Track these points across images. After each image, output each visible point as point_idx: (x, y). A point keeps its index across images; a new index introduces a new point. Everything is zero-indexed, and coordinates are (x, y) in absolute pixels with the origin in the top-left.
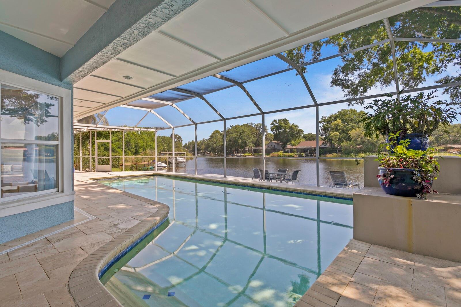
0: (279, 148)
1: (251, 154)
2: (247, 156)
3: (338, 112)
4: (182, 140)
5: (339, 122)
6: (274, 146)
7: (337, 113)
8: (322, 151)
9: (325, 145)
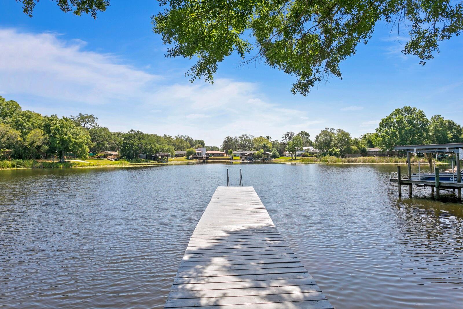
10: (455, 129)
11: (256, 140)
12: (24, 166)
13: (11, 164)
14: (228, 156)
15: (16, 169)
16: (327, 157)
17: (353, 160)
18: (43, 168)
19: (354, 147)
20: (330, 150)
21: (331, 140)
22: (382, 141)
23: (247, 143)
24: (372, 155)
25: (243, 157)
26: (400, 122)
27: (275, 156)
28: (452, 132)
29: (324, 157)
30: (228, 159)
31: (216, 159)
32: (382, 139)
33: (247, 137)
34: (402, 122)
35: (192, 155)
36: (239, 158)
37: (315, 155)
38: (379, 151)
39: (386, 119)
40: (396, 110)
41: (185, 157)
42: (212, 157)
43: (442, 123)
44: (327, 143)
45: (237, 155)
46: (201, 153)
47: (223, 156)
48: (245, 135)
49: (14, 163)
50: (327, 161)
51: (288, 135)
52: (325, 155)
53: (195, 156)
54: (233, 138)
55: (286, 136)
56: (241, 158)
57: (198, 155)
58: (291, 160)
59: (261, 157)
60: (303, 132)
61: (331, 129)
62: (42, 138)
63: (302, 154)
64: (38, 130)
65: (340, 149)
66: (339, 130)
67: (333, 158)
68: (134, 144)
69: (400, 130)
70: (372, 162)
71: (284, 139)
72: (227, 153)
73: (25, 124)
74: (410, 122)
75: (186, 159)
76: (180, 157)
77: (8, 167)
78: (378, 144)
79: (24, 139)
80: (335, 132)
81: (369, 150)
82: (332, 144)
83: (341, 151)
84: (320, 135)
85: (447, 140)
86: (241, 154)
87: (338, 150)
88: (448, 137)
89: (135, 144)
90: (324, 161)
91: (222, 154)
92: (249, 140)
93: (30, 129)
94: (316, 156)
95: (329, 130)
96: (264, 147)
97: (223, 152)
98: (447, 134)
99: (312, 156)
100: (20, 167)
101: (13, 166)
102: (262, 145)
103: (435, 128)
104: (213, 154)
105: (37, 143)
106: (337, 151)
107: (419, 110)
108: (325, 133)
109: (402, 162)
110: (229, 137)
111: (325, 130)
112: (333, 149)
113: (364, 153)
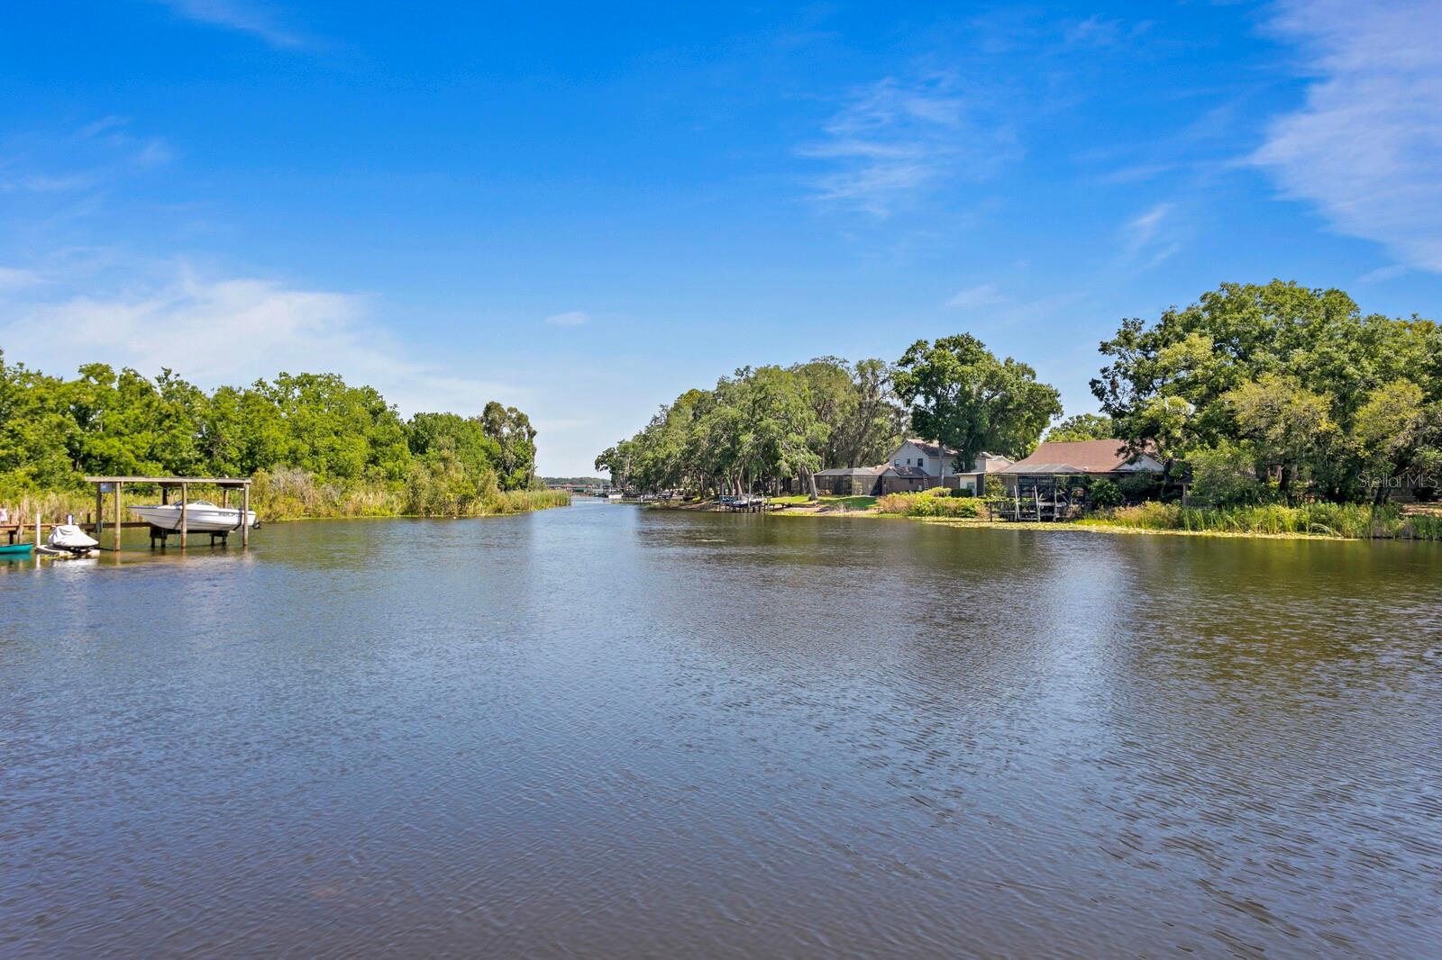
0: (937, 475)
1: (807, 499)
2: (789, 506)
3: (1203, 299)
4: (534, 433)
5: (1201, 344)
6: (920, 463)
7: (1202, 305)
8: (1111, 489)
9: (1131, 462)
12: (1339, 528)
13: (1294, 517)
15: (1307, 537)
18: (1416, 538)
49: (1306, 517)
62: (1413, 415)
64: (1401, 385)
73: (1350, 369)
77: (1284, 529)
79: (1347, 427)
93: (1371, 386)
100: (1323, 532)
101: (1301, 528)
105: (1392, 438)
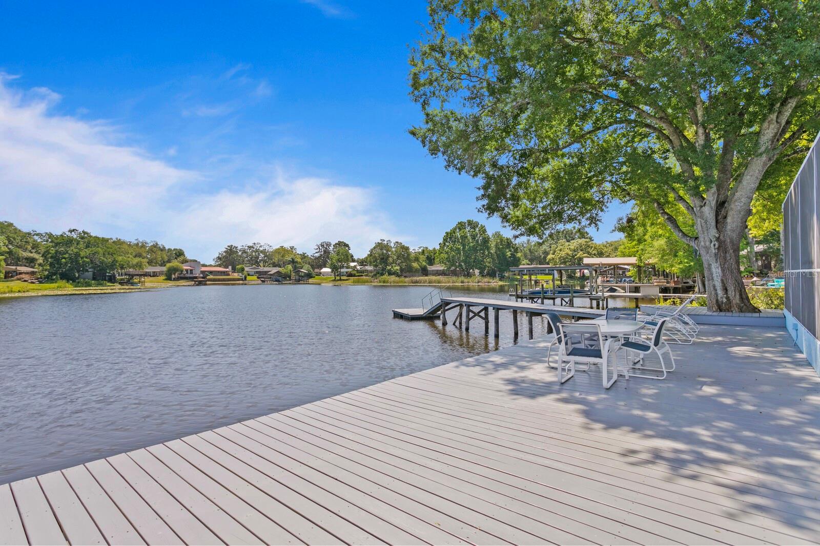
10: (513, 248)
11: (277, 251)
14: (236, 275)
16: (386, 277)
17: (418, 280)
19: (415, 265)
20: (389, 268)
21: (388, 256)
22: (447, 258)
23: (262, 255)
24: (434, 275)
25: (262, 276)
26: (464, 237)
27: (309, 276)
28: (510, 251)
29: (382, 277)
30: (239, 280)
31: (219, 280)
32: (446, 256)
33: (261, 246)
34: (466, 237)
35: (176, 274)
36: (255, 278)
37: (365, 274)
38: (444, 270)
39: (451, 234)
40: (460, 223)
41: (164, 277)
42: (211, 277)
43: (502, 240)
44: (384, 259)
45: (251, 273)
46: (191, 270)
47: (229, 275)
48: (258, 243)
50: (387, 282)
51: (322, 246)
52: (382, 274)
53: (182, 275)
54: (239, 248)
55: (321, 248)
56: (258, 278)
57: (187, 273)
58: (334, 280)
59: (290, 277)
60: (341, 242)
61: (387, 241)
63: (347, 273)
65: (400, 266)
66: (397, 242)
67: (393, 278)
68: (80, 255)
69: (464, 246)
70: (439, 283)
71: (317, 251)
72: (234, 270)
74: (474, 237)
75: (166, 279)
76: (153, 276)
78: (442, 261)
80: (392, 245)
81: (430, 268)
82: (391, 260)
83: (402, 270)
84: (375, 248)
85: (506, 258)
86: (257, 272)
87: (398, 268)
88: (507, 255)
89: (82, 254)
90: (384, 282)
91: (227, 271)
92: (264, 252)
94: (366, 276)
95: (385, 242)
96: (293, 262)
97: (228, 270)
98: (507, 252)
99: (362, 276)
102: (289, 259)
103: (496, 246)
104: (211, 272)
106: (397, 270)
107: (481, 225)
108: (380, 246)
109: (468, 282)
110: (232, 246)
111: (380, 242)
112: (392, 267)
113: (425, 272)
